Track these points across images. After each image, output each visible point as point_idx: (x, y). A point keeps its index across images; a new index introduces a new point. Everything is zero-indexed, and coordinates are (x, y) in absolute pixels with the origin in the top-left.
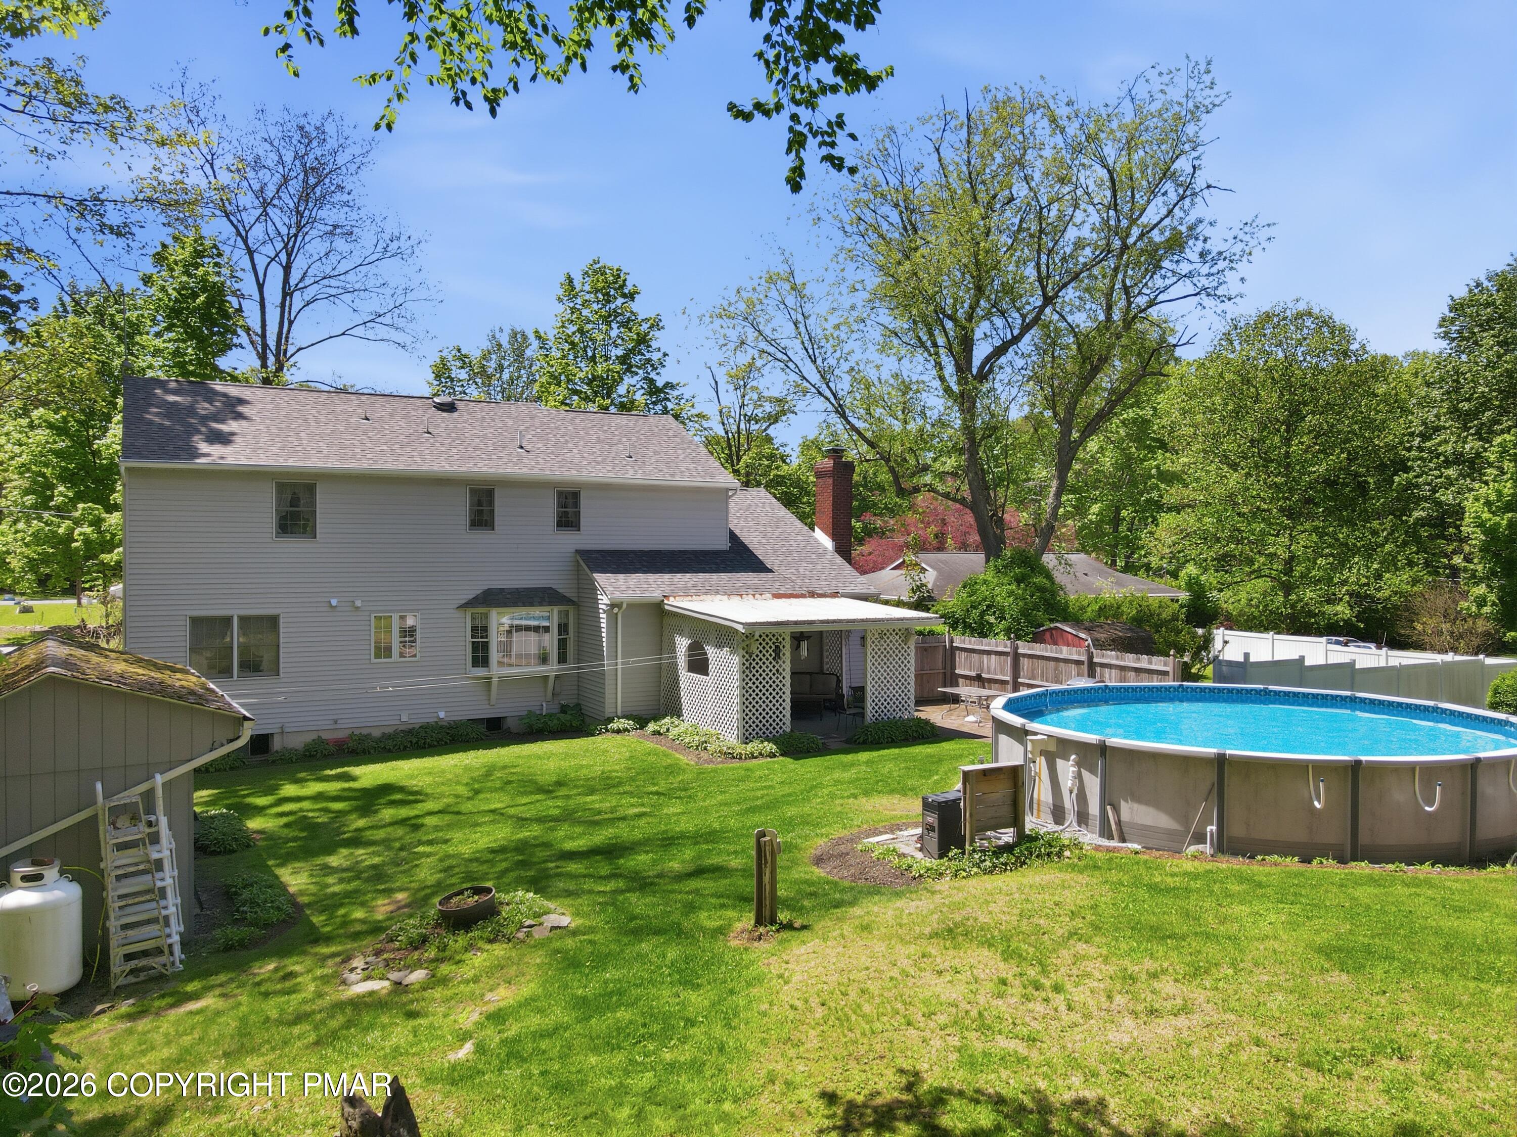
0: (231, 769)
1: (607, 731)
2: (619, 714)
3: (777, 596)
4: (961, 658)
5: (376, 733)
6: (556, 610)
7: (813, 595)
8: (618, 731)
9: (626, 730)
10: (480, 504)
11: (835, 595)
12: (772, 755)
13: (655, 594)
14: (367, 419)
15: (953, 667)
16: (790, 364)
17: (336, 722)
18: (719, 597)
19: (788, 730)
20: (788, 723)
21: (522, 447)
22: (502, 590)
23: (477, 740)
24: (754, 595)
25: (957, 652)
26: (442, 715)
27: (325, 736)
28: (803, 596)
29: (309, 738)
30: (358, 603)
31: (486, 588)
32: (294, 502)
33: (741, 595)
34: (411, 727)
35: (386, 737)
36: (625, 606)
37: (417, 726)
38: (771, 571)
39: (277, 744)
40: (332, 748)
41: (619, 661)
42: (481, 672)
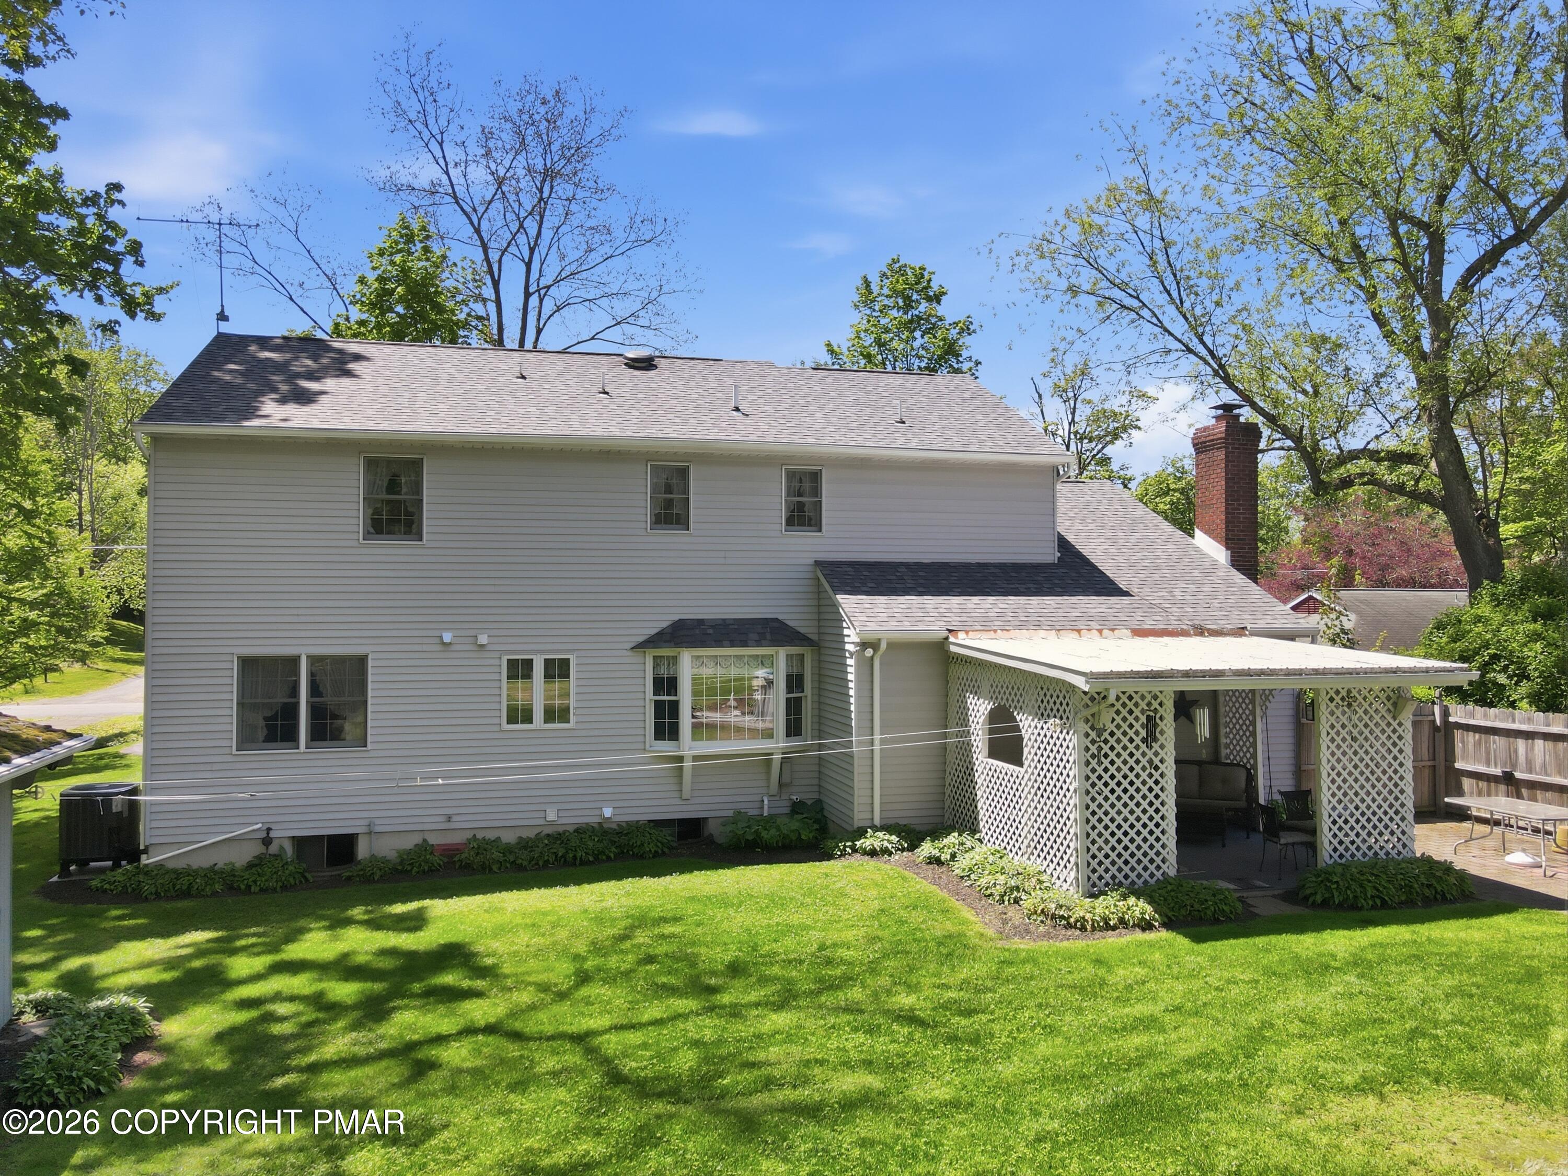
0: (284, 888)
1: (855, 850)
2: (877, 822)
3: (1139, 633)
4: (1464, 743)
5: (509, 838)
6: (782, 654)
7: (1200, 631)
8: (873, 853)
9: (886, 851)
10: (669, 489)
11: (1240, 632)
12: (1146, 926)
13: (934, 629)
14: (523, 377)
15: (1450, 757)
16: (1145, 313)
17: (449, 818)
18: (1042, 633)
19: (1172, 872)
20: (1172, 858)
21: (737, 409)
22: (701, 622)
23: (656, 855)
24: (1100, 631)
25: (1458, 734)
26: (608, 812)
27: (433, 840)
28: (1184, 633)
29: (409, 843)
30: (483, 639)
31: (677, 618)
32: (393, 486)
33: (1079, 631)
34: (561, 829)
35: (525, 844)
36: (883, 646)
37: (571, 829)
38: (1127, 594)
39: (363, 851)
40: (436, 860)
41: (877, 737)
42: (666, 747)
